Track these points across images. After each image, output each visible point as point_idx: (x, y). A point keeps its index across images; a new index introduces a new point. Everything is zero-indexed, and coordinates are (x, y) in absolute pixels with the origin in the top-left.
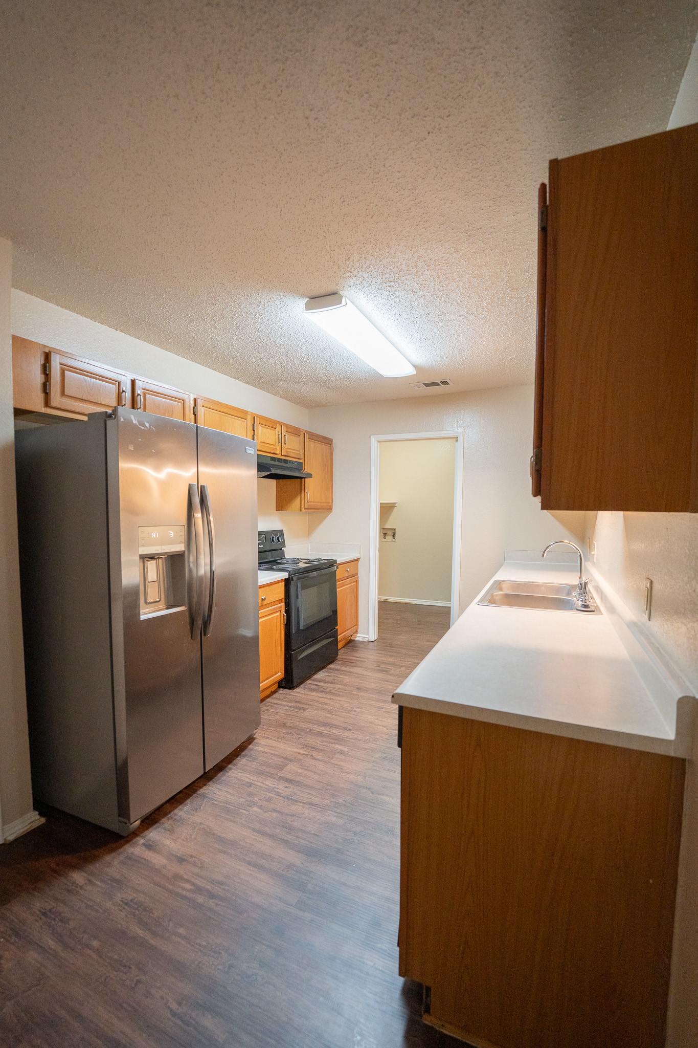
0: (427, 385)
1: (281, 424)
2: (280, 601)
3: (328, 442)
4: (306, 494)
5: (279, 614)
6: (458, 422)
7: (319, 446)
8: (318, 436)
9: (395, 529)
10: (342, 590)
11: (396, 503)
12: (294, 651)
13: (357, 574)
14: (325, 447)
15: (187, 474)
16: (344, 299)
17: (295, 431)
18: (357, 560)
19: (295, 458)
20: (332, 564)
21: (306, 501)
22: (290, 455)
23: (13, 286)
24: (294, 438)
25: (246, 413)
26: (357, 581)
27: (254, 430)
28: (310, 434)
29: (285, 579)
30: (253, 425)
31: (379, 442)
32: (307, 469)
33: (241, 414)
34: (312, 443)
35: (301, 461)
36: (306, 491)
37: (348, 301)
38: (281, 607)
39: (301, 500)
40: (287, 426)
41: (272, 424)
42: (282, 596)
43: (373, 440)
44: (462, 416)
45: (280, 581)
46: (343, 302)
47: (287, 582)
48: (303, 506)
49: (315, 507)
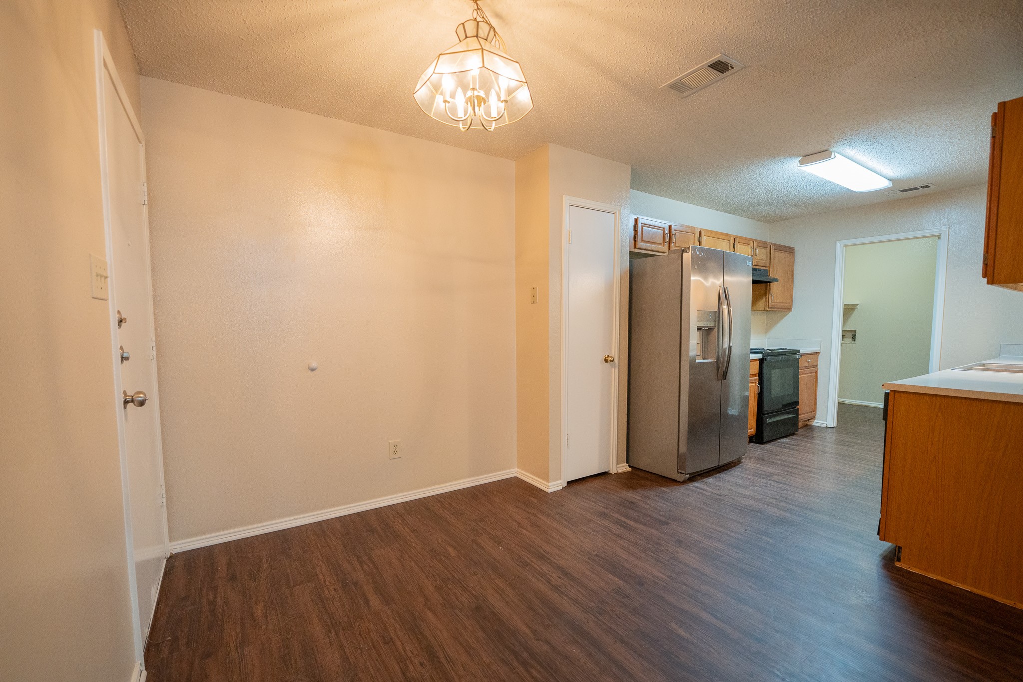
0: (903, 191)
1: (753, 241)
2: (755, 375)
3: (790, 250)
4: (770, 295)
5: (754, 384)
6: (942, 220)
7: (782, 255)
8: (781, 246)
9: (855, 331)
10: (804, 377)
11: (857, 305)
12: (764, 415)
13: (817, 366)
14: (787, 255)
15: (718, 282)
16: (833, 153)
17: (763, 245)
18: (818, 353)
19: (762, 266)
20: (796, 352)
21: (770, 301)
22: (759, 265)
23: (631, 188)
24: (763, 251)
25: (729, 235)
26: (816, 372)
27: (734, 248)
28: (775, 245)
29: (759, 359)
30: (734, 245)
31: (844, 246)
32: (772, 275)
33: (725, 236)
34: (776, 253)
35: (767, 269)
36: (771, 293)
37: (836, 154)
38: (756, 379)
39: (765, 301)
40: (758, 241)
41: (746, 241)
42: (757, 371)
43: (839, 245)
44: (946, 214)
45: (755, 360)
46: (833, 156)
47: (761, 361)
48: (767, 306)
49: (777, 307)
